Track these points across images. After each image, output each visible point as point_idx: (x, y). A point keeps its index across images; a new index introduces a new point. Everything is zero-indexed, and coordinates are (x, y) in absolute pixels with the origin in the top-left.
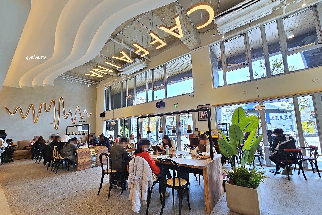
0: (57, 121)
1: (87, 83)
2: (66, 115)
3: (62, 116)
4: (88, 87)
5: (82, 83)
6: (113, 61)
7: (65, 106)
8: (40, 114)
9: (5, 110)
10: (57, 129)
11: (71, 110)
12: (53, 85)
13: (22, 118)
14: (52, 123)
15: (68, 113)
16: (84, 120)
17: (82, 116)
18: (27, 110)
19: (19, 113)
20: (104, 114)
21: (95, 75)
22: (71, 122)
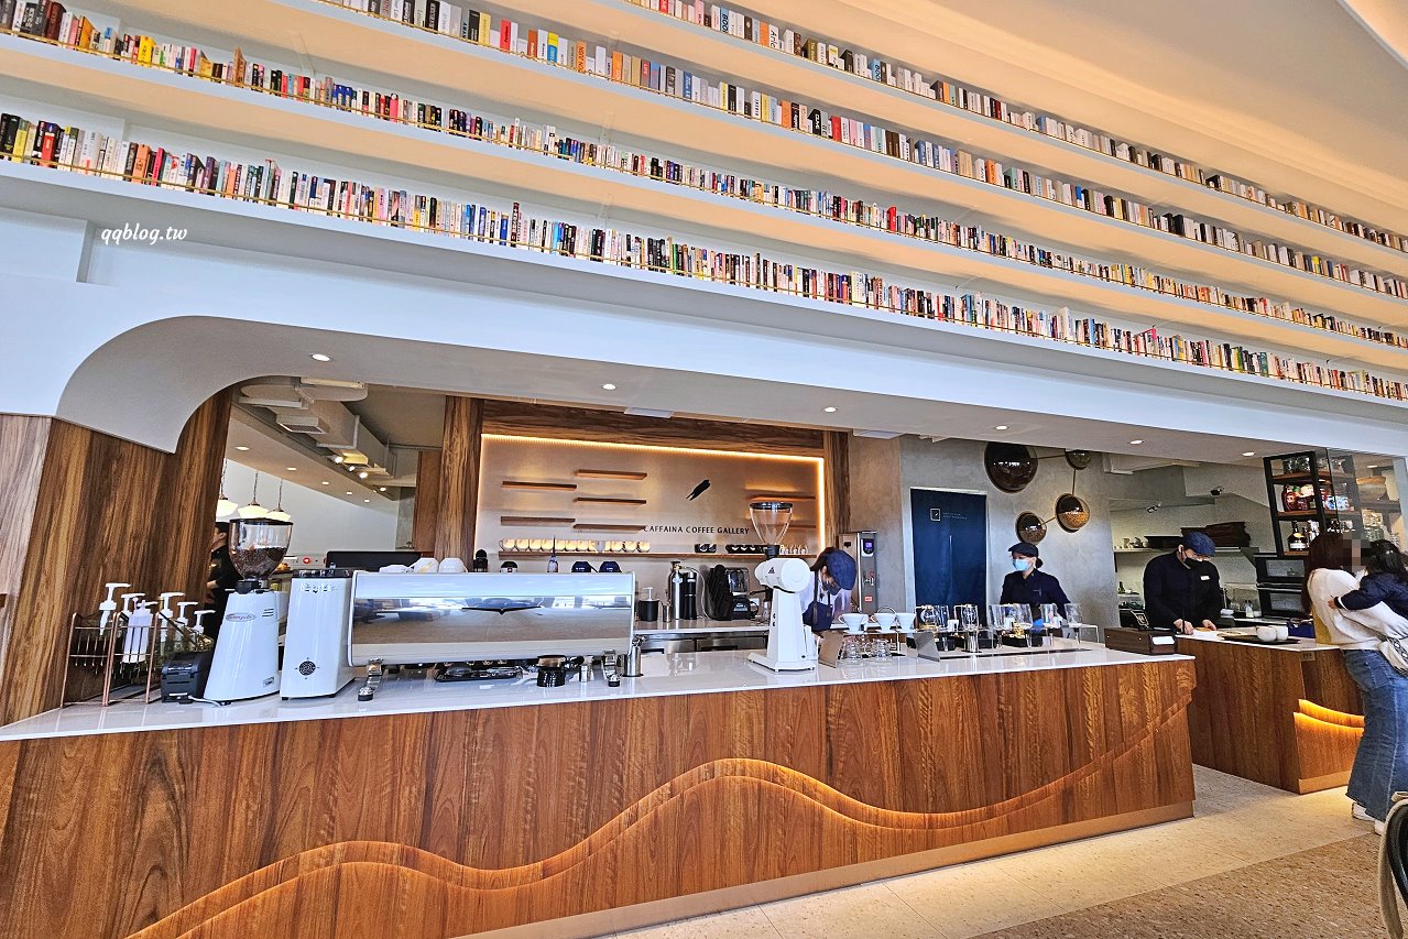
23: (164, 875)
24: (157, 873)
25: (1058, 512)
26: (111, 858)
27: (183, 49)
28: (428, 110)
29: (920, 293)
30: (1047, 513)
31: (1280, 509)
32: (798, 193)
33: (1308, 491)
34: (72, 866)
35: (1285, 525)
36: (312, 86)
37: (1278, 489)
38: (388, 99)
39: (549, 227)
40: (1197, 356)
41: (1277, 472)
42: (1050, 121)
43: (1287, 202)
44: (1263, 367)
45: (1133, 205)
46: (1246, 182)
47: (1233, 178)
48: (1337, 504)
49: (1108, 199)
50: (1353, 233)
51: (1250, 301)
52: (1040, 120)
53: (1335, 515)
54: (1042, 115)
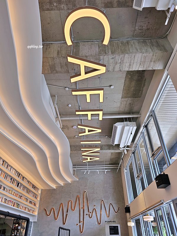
0: (82, 222)
1: (104, 169)
2: (91, 213)
3: (87, 214)
4: (106, 173)
5: (98, 171)
6: (106, 137)
7: (89, 201)
8: (67, 213)
9: (44, 211)
10: (82, 232)
11: (95, 206)
12: (78, 180)
13: (54, 219)
14: (77, 224)
15: (92, 209)
16: (111, 218)
17: (108, 213)
18: (58, 210)
19: (53, 215)
20: (129, 208)
21: (90, 159)
22: (96, 223)
31: (13, 228)
33: (17, 225)
35: (13, 231)
40: (14, 205)
41: (15, 222)
42: (12, 168)
43: (29, 182)
44: (19, 206)
45: (15, 181)
46: (26, 179)
47: (25, 178)
48: (19, 228)
49: (13, 180)
50: (33, 187)
51: (21, 196)
52: (11, 168)
53: (19, 230)
54: (12, 167)
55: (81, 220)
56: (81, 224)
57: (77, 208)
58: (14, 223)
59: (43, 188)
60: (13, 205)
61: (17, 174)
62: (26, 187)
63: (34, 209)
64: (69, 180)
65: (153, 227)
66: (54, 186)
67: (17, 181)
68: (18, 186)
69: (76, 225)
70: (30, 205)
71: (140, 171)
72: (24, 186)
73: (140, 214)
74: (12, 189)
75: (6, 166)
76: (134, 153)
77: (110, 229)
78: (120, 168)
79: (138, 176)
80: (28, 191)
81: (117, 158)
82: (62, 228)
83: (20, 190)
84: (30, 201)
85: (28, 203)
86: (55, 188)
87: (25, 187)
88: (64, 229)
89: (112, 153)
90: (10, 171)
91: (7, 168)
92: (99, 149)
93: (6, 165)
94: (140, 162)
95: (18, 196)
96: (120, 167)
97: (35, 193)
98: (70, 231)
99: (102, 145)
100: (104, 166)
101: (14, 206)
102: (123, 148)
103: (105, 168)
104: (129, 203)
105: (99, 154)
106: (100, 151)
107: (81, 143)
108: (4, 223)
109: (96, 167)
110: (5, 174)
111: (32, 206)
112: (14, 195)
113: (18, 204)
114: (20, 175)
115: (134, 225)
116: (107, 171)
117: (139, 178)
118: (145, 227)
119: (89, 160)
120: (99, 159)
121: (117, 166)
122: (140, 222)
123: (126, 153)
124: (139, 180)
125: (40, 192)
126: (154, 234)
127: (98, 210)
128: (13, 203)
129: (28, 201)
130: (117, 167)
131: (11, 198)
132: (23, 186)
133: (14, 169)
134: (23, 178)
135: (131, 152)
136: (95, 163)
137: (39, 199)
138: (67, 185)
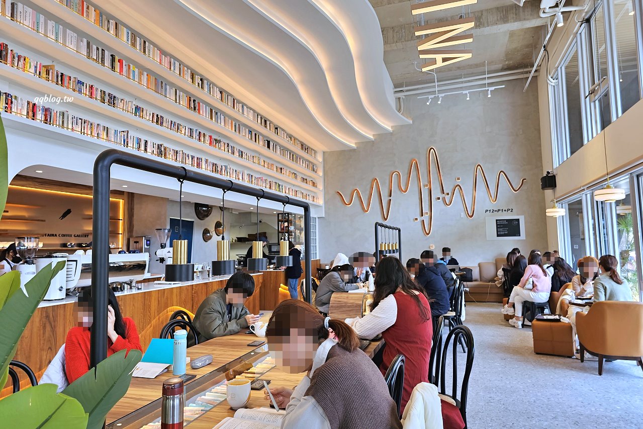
0: (427, 213)
1: (483, 86)
2: (448, 194)
3: (439, 199)
4: (489, 96)
5: (467, 92)
7: (442, 169)
8: (390, 198)
9: (338, 197)
10: (428, 234)
11: (458, 179)
12: (411, 122)
13: (362, 211)
14: (416, 219)
15: (452, 187)
16: (501, 203)
17: (493, 192)
18: (368, 192)
19: (358, 202)
20: (554, 177)
21: (444, 60)
22: (463, 215)
23: (51, 350)
24: (50, 350)
25: (215, 228)
26: (39, 346)
27: (37, 62)
28: (102, 92)
29: (216, 164)
30: (212, 229)
31: (280, 230)
32: (191, 129)
33: (286, 224)
34: (30, 349)
35: (280, 234)
36: (72, 80)
37: (280, 223)
38: (92, 86)
39: (135, 139)
40: (270, 186)
41: (280, 218)
42: (245, 107)
43: (290, 137)
44: (282, 189)
45: (260, 137)
46: (283, 130)
47: (281, 128)
48: (292, 228)
49: (256, 134)
50: (302, 149)
51: (281, 169)
52: (243, 107)
53: (291, 232)
54: (243, 105)
55: (426, 209)
56: (426, 218)
57: (413, 187)
58: (279, 221)
59: (326, 149)
60: (268, 186)
61: (259, 121)
62: (287, 150)
63: (315, 193)
64: (387, 125)
65: (618, 216)
66: (352, 143)
67: (264, 136)
68: (269, 147)
69: (412, 220)
70: (304, 185)
71: (604, 73)
72: (283, 146)
73: (585, 187)
74: (258, 156)
75: (230, 103)
76: (588, 21)
77: (497, 225)
78: (535, 78)
79: (592, 92)
80: (294, 157)
81: (527, 46)
82: (382, 225)
83: (275, 155)
84: (303, 179)
85: (298, 182)
86: (354, 145)
87: (284, 150)
88: (386, 227)
89: (512, 34)
90: (243, 113)
91: (234, 107)
92: (472, 24)
93: (229, 101)
94: (606, 48)
95: (275, 169)
96: (536, 74)
97: (310, 162)
98: (399, 231)
99: (482, 11)
100: (487, 76)
101: (270, 188)
102: (551, 10)
103: (487, 81)
104: (556, 164)
105: (471, 40)
106: (472, 32)
107: (415, 12)
108: (260, 222)
109: (462, 82)
110: (234, 123)
111: (309, 187)
112: (266, 166)
113: (279, 185)
114: (268, 123)
115: (564, 214)
116: (493, 88)
117: (597, 97)
118: (593, 218)
119: (440, 64)
120: (469, 56)
121: (527, 72)
122: (582, 209)
123: (560, 25)
124: (594, 102)
125: (320, 158)
126: (619, 231)
127: (467, 187)
128: (268, 182)
129: (299, 178)
130: (526, 76)
131: (261, 173)
132: (281, 146)
133: (251, 109)
134: (277, 128)
135: (577, 20)
136: (458, 72)
137: (321, 174)
138: (384, 136)
